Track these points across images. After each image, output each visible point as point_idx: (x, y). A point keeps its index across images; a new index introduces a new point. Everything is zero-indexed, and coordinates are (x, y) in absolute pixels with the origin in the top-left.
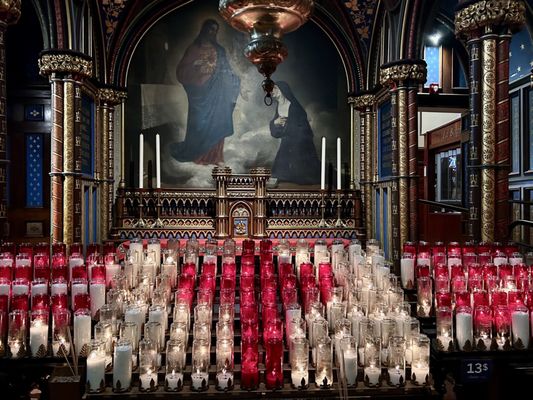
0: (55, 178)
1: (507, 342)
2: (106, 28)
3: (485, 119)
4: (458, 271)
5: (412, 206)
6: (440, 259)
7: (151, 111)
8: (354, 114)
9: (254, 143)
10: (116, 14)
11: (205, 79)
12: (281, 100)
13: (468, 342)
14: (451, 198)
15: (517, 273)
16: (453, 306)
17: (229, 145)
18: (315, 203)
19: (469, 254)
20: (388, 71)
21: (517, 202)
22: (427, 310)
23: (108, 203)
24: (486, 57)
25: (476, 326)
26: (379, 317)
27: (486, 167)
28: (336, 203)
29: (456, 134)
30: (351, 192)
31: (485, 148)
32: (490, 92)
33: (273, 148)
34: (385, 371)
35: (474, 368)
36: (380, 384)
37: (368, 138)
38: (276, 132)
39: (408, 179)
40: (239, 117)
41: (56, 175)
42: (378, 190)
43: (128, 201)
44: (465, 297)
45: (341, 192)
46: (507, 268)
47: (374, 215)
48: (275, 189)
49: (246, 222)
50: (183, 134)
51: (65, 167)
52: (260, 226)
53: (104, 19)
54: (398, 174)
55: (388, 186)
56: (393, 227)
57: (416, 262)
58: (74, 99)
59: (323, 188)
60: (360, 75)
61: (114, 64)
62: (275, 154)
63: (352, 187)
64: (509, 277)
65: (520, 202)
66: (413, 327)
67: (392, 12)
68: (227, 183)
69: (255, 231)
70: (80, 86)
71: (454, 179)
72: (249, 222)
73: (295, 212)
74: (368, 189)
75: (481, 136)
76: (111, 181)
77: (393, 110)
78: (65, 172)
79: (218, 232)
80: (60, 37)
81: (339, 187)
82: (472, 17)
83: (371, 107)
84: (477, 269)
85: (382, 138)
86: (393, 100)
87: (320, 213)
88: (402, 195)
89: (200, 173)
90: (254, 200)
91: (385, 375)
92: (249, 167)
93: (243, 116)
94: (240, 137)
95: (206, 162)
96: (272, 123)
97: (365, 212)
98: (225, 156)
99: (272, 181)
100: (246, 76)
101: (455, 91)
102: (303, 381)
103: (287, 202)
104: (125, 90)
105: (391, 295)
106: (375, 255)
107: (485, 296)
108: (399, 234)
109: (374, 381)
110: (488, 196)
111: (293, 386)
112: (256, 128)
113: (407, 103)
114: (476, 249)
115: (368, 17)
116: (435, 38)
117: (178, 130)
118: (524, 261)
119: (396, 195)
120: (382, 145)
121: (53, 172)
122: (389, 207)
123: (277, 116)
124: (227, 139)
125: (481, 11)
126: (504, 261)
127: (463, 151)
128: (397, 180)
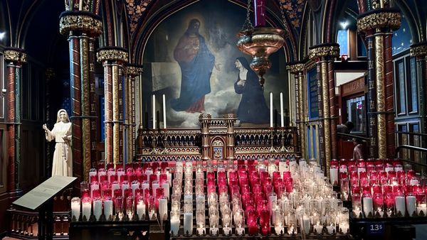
0: (108, 124)
1: (393, 213)
2: (130, 28)
3: (378, 84)
4: (363, 175)
5: (333, 138)
6: (353, 169)
7: (158, 79)
8: (291, 77)
9: (224, 97)
10: (136, 20)
11: (192, 58)
12: (241, 69)
13: (370, 213)
14: (359, 130)
15: (399, 176)
16: (361, 195)
17: (208, 99)
18: (266, 136)
19: (370, 166)
20: (314, 50)
21: (404, 133)
22: (346, 197)
23: (133, 139)
24: (377, 47)
25: (375, 205)
26: (320, 200)
27: (380, 113)
28: (281, 136)
29: (361, 86)
30: (290, 128)
31: (379, 102)
32: (381, 68)
33: (237, 100)
34: (325, 228)
35: (374, 228)
36: (322, 234)
37: (301, 92)
38: (239, 90)
39: (329, 120)
40: (214, 81)
41: (109, 123)
42: (309, 127)
43: (145, 138)
44: (368, 189)
45: (284, 128)
46: (393, 173)
47: (307, 144)
48: (239, 128)
49: (221, 150)
50: (178, 93)
51: (114, 118)
52: (231, 151)
53: (129, 23)
54: (323, 116)
55: (316, 124)
56: (320, 151)
57: (339, 170)
58: (118, 76)
59: (272, 126)
60: (294, 51)
61: (135, 50)
62: (238, 105)
63: (291, 125)
64: (394, 178)
65: (406, 133)
66: (339, 204)
67: (315, 13)
68: (209, 124)
69: (228, 155)
70: (121, 68)
71: (361, 117)
72: (223, 150)
73: (253, 142)
74: (302, 126)
75: (376, 95)
76: (134, 125)
77: (318, 75)
78: (114, 121)
79: (203, 156)
80: (110, 39)
81: (283, 126)
82: (368, 23)
83: (302, 72)
84: (375, 174)
85: (310, 93)
86: (318, 69)
87: (270, 143)
88: (326, 130)
89: (189, 118)
90: (227, 135)
91: (325, 229)
92: (222, 113)
93: (217, 80)
94: (215, 94)
95: (193, 111)
96: (236, 85)
97: (300, 142)
98: (205, 107)
99: (238, 122)
100: (218, 54)
101: (359, 59)
102: (282, 231)
103: (247, 136)
104: (142, 67)
105: (325, 188)
106: (315, 167)
107: (380, 188)
108: (325, 156)
109: (319, 231)
110: (382, 131)
111: (276, 234)
112: (225, 88)
113: (327, 71)
114: (374, 162)
115: (298, 13)
116: (344, 25)
117: (175, 91)
118: (403, 169)
119: (322, 130)
120: (311, 97)
121: (106, 121)
122: (317, 138)
123: (239, 79)
124: (206, 96)
125: (373, 20)
126: (392, 169)
127: (366, 98)
128: (323, 121)
